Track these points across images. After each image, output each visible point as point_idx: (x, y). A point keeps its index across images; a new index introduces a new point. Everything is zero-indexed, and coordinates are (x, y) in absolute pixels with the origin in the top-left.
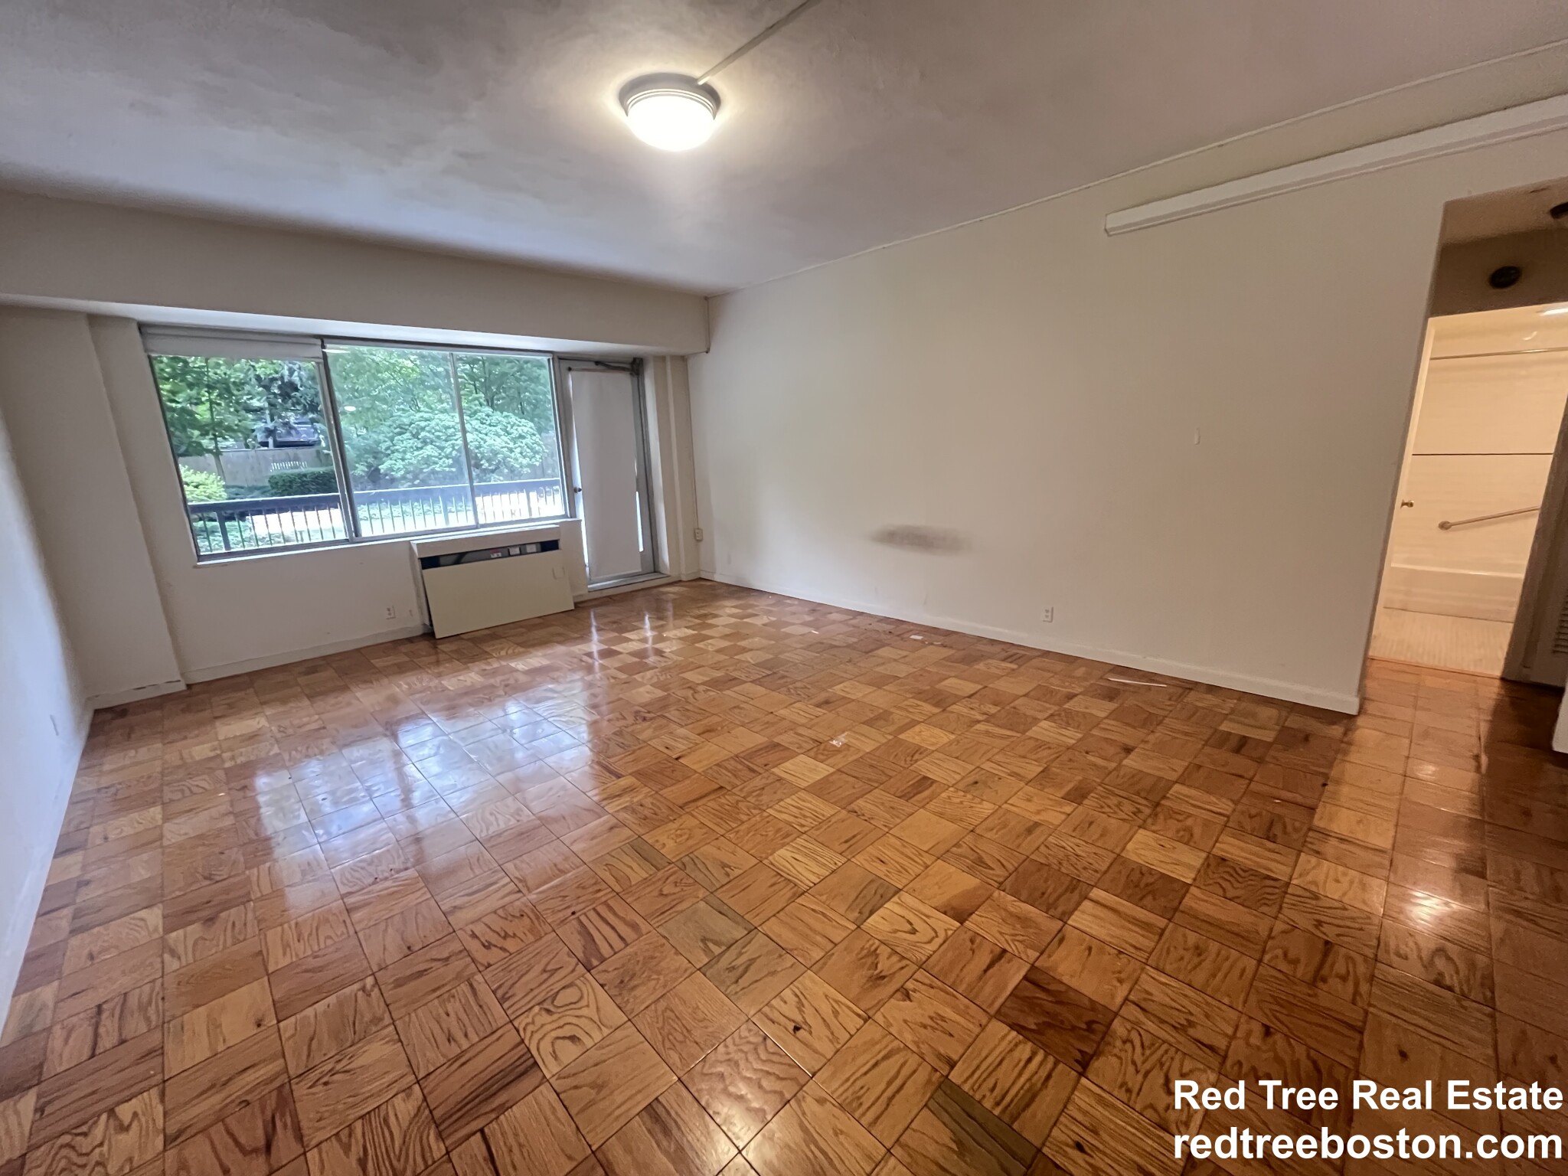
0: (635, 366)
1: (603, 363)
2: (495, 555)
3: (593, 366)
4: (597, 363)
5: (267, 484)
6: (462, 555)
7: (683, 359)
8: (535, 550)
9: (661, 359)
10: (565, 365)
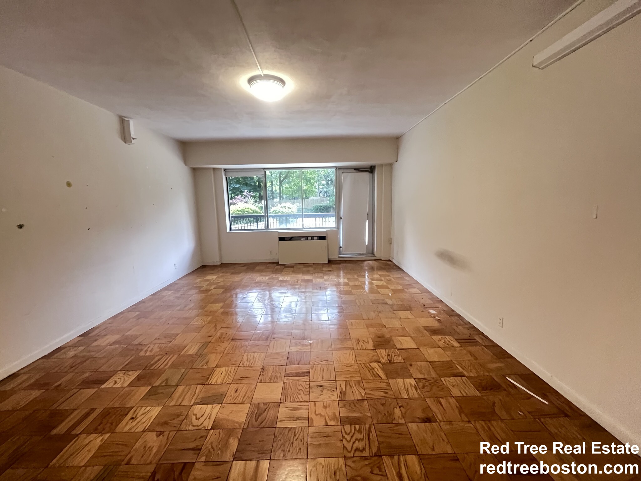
0: (371, 169)
1: (358, 169)
2: (303, 239)
3: (353, 171)
4: (355, 169)
5: (312, 208)
6: (292, 237)
7: (391, 165)
8: (317, 239)
9: (382, 166)
10: (341, 171)
